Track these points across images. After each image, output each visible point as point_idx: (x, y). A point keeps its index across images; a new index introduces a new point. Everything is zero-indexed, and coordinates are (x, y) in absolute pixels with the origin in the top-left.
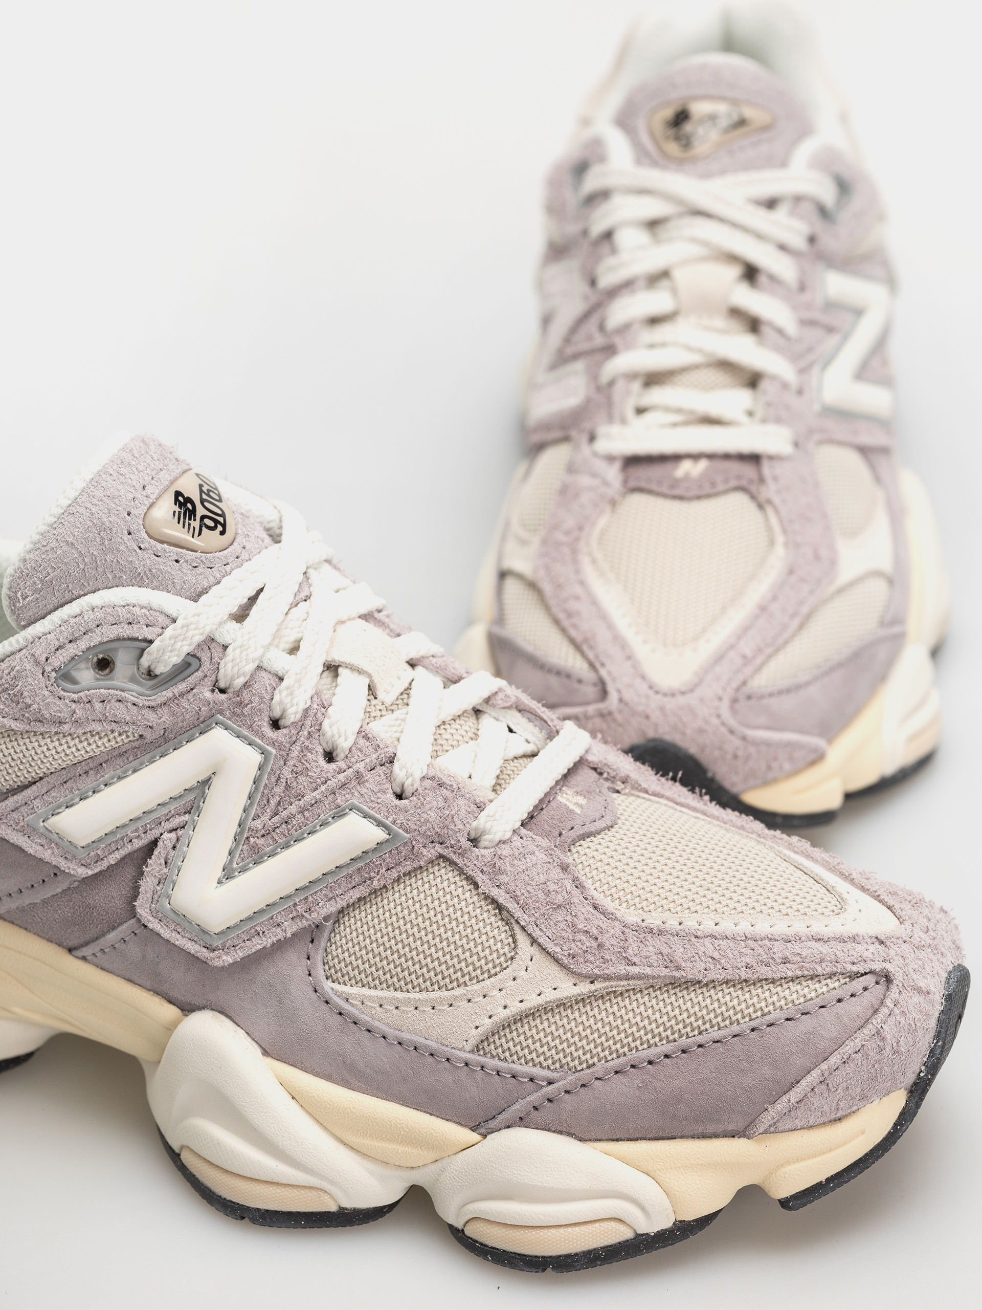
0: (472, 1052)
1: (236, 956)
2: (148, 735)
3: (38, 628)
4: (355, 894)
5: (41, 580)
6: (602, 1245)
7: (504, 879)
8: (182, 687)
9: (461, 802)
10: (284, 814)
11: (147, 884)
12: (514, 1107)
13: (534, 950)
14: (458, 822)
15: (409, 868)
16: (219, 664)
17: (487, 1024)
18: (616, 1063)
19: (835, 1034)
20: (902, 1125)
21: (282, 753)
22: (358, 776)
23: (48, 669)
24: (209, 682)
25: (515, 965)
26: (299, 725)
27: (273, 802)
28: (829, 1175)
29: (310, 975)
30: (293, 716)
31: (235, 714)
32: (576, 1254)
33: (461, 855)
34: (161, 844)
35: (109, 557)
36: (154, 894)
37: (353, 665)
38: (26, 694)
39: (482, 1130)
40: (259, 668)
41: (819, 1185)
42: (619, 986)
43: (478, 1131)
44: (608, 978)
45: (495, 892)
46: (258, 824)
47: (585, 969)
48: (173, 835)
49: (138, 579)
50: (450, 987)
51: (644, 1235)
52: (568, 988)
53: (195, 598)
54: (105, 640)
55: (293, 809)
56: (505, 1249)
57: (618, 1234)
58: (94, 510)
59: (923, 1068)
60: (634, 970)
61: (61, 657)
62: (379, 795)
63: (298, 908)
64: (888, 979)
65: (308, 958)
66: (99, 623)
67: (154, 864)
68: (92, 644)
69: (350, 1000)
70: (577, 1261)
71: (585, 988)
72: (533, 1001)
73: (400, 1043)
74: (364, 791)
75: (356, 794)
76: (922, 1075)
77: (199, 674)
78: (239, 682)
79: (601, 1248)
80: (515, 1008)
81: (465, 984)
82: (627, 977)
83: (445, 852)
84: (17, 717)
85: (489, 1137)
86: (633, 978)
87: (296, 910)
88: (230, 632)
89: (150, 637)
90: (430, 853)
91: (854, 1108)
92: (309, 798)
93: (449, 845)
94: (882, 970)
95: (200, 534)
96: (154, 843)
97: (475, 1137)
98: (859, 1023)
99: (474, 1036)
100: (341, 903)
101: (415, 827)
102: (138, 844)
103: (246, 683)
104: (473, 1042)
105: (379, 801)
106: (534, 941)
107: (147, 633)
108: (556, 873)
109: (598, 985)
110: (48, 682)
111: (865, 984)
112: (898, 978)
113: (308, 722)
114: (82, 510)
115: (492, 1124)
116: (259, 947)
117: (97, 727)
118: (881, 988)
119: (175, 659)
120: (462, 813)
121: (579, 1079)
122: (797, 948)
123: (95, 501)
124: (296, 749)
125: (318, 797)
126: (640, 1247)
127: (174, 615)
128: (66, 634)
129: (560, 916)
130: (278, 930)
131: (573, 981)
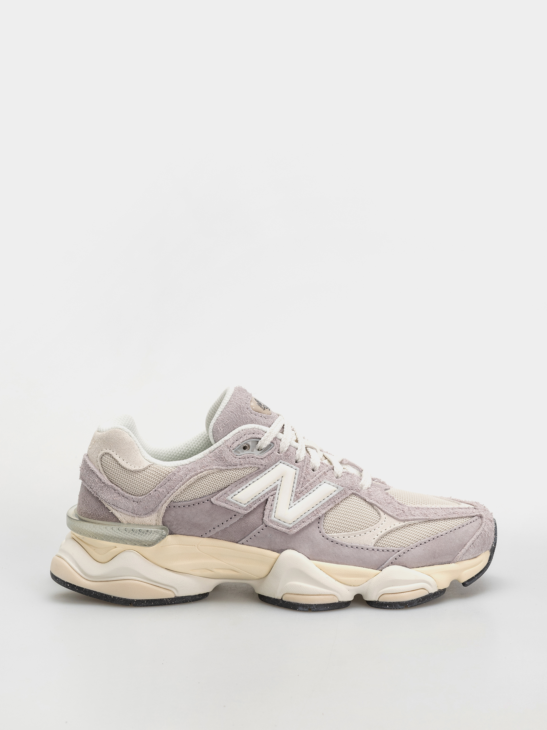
0: (373, 546)
1: (298, 529)
2: (261, 467)
3: (226, 438)
4: (330, 507)
5: (225, 424)
6: (421, 596)
7: (372, 497)
8: (270, 452)
9: (355, 478)
10: (305, 486)
11: (267, 512)
12: (389, 560)
13: (386, 516)
14: (356, 483)
15: (345, 497)
16: (279, 444)
17: (377, 537)
18: (416, 544)
19: (473, 531)
20: (490, 561)
21: (301, 469)
22: (325, 473)
23: (231, 449)
24: (277, 450)
25: (381, 520)
26: (304, 461)
27: (301, 483)
28: (475, 575)
29: (320, 532)
30: (302, 458)
31: (286, 459)
32: (414, 600)
33: (359, 492)
34: (270, 499)
35: (243, 416)
36: (269, 515)
37: (311, 446)
38: (226, 457)
39: (380, 569)
40: (290, 446)
41: (473, 577)
42: (412, 522)
43: (379, 570)
44: (408, 520)
45: (371, 501)
46: (298, 490)
47: (403, 518)
48: (272, 497)
49: (252, 422)
50: (363, 529)
51: (431, 593)
52: (398, 524)
53: (270, 426)
54: (248, 439)
55: (307, 484)
56: (393, 601)
57: (424, 593)
58: (237, 402)
59: (493, 544)
60: (415, 517)
61: (235, 445)
62: (332, 478)
63: (314, 512)
64: (481, 517)
65: (319, 528)
66: (245, 434)
67: (268, 506)
68: (244, 440)
69: (334, 537)
70: (415, 602)
71: (402, 524)
72: (389, 529)
73: (352, 547)
74: (327, 477)
75: (325, 478)
76: (493, 546)
77: (274, 448)
78: (286, 449)
79: (421, 597)
80: (384, 532)
81: (368, 527)
82: (414, 520)
83: (354, 492)
84: (222, 465)
85: (383, 570)
86: (415, 520)
87: (314, 513)
88: (280, 436)
89: (260, 437)
90: (350, 492)
91: (479, 554)
92: (312, 481)
93: (355, 490)
94: (479, 515)
95: (265, 410)
96: (267, 500)
97: (378, 571)
98: (478, 528)
99: (374, 542)
100: (326, 510)
101: (344, 485)
102: (262, 500)
103: (288, 450)
104: (374, 543)
105: (332, 479)
106: (385, 513)
107: (259, 436)
108: (385, 496)
109: (406, 522)
110: (232, 453)
111: (476, 518)
112: (484, 516)
113: (306, 460)
114: (233, 403)
115: (383, 566)
116: (304, 526)
117: (247, 466)
118: (480, 520)
119: (268, 443)
120: (357, 481)
121: (407, 549)
122: (456, 510)
123: (236, 400)
124: (305, 467)
125: (315, 480)
126: (430, 597)
127: (266, 431)
128: (235, 438)
129: (391, 505)
130: (309, 520)
131: (399, 522)
